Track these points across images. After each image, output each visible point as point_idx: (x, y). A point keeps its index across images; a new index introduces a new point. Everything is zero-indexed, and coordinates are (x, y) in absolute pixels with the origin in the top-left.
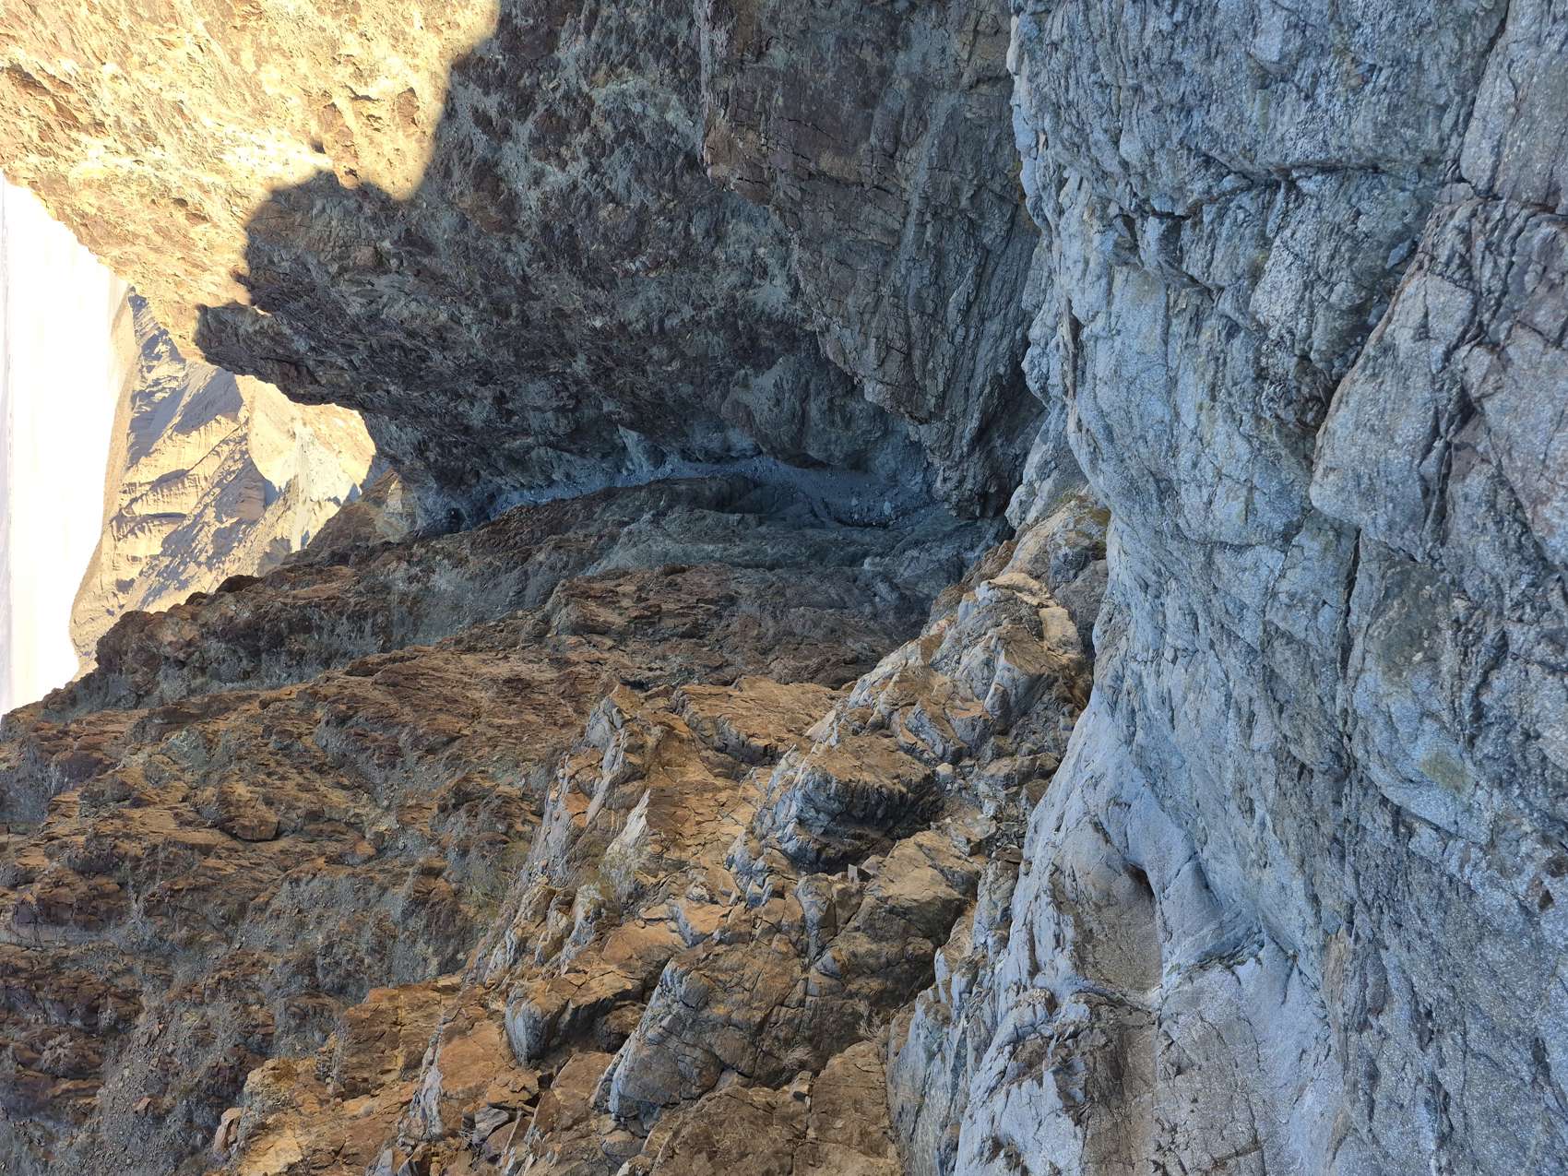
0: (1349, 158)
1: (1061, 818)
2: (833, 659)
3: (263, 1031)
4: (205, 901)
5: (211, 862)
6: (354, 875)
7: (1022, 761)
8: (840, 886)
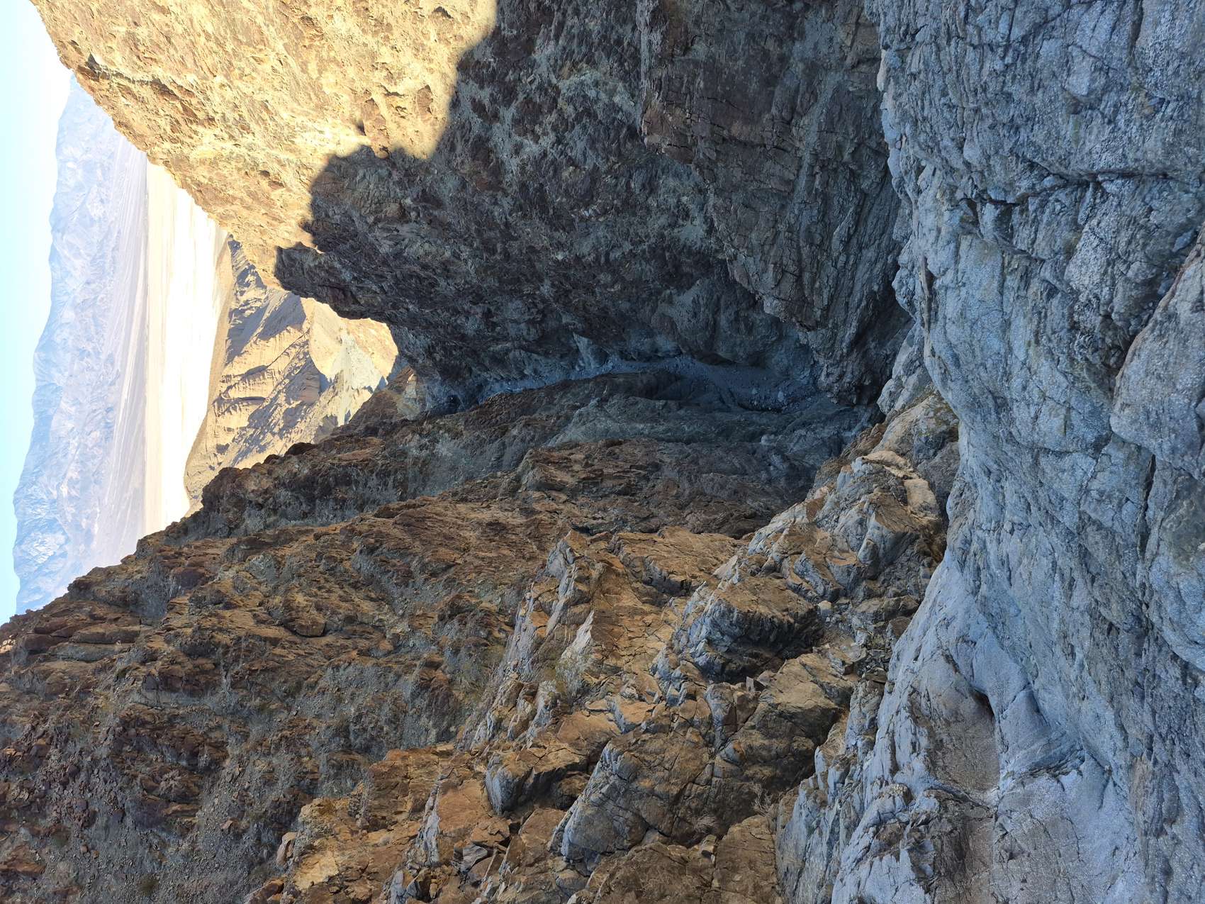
0: (1143, 168)
1: (919, 650)
2: (736, 514)
3: (311, 777)
4: (273, 679)
5: (278, 651)
6: (377, 665)
7: (888, 601)
8: (740, 693)
